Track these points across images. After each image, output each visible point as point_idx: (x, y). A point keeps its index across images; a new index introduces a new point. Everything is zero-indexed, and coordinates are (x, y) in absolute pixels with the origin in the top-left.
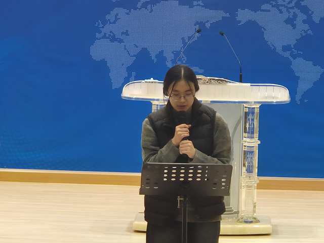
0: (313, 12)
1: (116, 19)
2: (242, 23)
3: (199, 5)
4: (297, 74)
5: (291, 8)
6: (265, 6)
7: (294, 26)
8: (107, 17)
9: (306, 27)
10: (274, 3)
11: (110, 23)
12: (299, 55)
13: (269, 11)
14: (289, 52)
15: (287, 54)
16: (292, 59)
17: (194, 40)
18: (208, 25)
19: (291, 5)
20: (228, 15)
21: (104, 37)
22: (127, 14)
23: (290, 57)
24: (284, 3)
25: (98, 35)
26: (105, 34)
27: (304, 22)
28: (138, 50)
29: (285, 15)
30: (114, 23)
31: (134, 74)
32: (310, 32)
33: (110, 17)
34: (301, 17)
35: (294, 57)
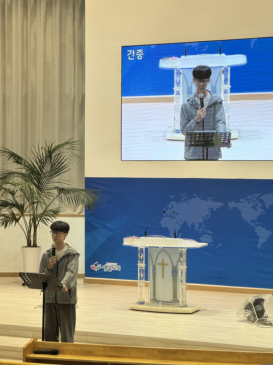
0: (265, 203)
1: (172, 207)
2: (231, 208)
3: (210, 200)
4: (258, 234)
5: (254, 201)
6: (242, 200)
7: (256, 210)
8: (168, 206)
9: (262, 210)
10: (246, 198)
11: (169, 209)
12: (258, 225)
13: (244, 202)
14: (254, 223)
15: (253, 224)
16: (255, 227)
17: (208, 217)
18: (214, 210)
19: (254, 199)
20: (224, 205)
21: (167, 216)
22: (177, 204)
23: (254, 226)
24: (251, 198)
25: (164, 215)
26: (167, 214)
27: (261, 207)
28: (183, 222)
29: (252, 204)
30: (171, 209)
31: (181, 234)
32: (264, 213)
33: (169, 206)
34: (260, 205)
35: (257, 226)
